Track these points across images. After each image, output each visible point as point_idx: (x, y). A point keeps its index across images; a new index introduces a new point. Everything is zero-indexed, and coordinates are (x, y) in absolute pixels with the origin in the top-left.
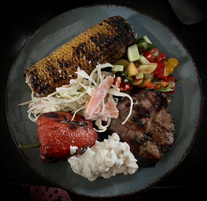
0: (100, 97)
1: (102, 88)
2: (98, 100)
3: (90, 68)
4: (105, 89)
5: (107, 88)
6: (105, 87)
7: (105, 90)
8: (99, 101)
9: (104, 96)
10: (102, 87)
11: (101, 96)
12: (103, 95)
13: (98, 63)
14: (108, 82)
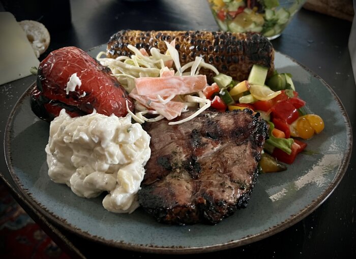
0: (172, 88)
1: (183, 81)
2: (166, 88)
3: (188, 57)
4: (186, 85)
5: (189, 87)
6: (188, 83)
7: (186, 87)
8: (166, 90)
9: (178, 91)
10: (185, 80)
11: (175, 88)
12: (178, 89)
13: (201, 55)
14: (197, 82)
